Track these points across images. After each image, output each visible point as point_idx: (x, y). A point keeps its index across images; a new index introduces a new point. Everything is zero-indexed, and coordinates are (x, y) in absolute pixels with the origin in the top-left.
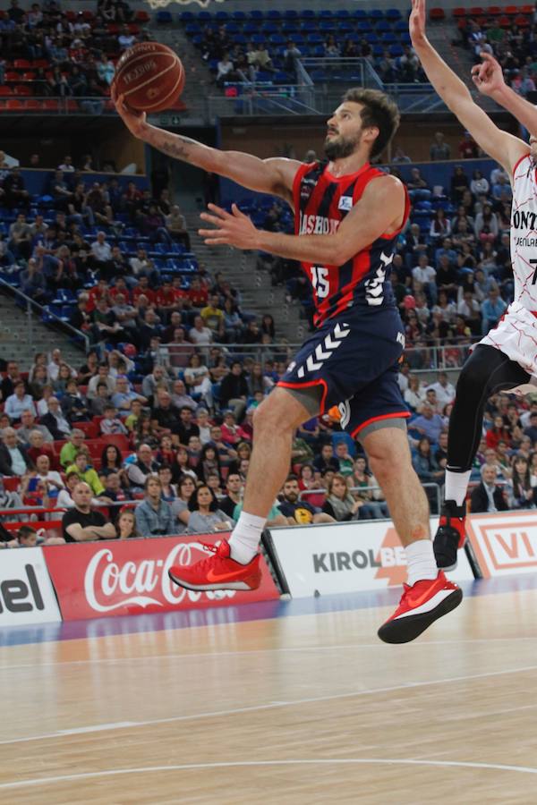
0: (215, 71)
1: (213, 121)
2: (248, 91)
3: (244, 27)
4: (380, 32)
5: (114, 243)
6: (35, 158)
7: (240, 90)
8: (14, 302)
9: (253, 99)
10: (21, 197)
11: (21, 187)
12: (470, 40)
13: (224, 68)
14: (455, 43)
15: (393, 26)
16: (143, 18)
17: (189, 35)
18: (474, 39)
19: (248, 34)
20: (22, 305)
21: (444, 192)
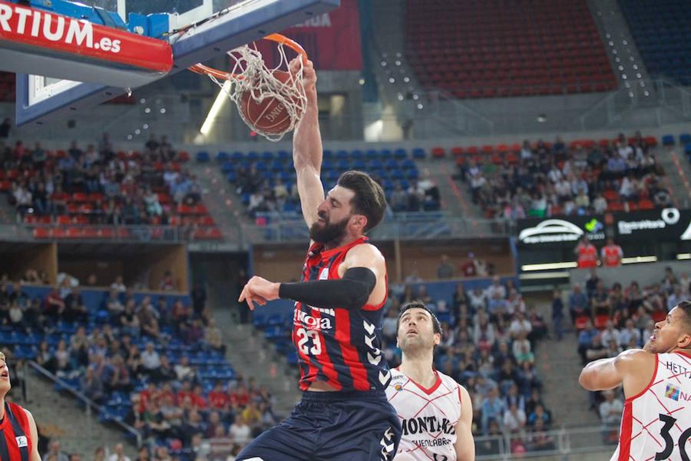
0: (247, 203)
1: (246, 247)
2: (276, 220)
3: (271, 165)
4: (389, 168)
5: (161, 352)
6: (92, 279)
7: (268, 220)
8: (75, 403)
9: (281, 227)
10: (79, 313)
11: (80, 302)
12: (468, 176)
13: (255, 201)
14: (454, 178)
15: (401, 163)
16: (184, 158)
17: (225, 172)
18: (471, 174)
19: (275, 170)
20: (82, 406)
21: (447, 306)
